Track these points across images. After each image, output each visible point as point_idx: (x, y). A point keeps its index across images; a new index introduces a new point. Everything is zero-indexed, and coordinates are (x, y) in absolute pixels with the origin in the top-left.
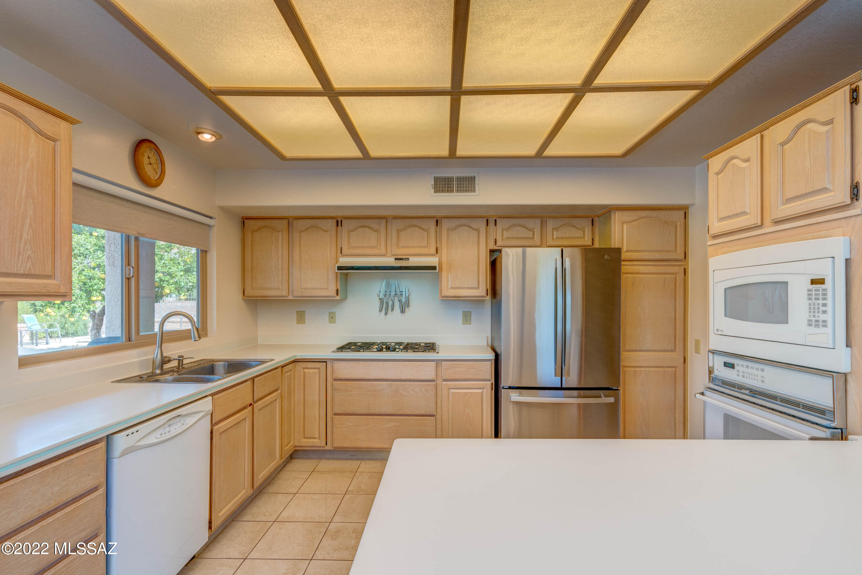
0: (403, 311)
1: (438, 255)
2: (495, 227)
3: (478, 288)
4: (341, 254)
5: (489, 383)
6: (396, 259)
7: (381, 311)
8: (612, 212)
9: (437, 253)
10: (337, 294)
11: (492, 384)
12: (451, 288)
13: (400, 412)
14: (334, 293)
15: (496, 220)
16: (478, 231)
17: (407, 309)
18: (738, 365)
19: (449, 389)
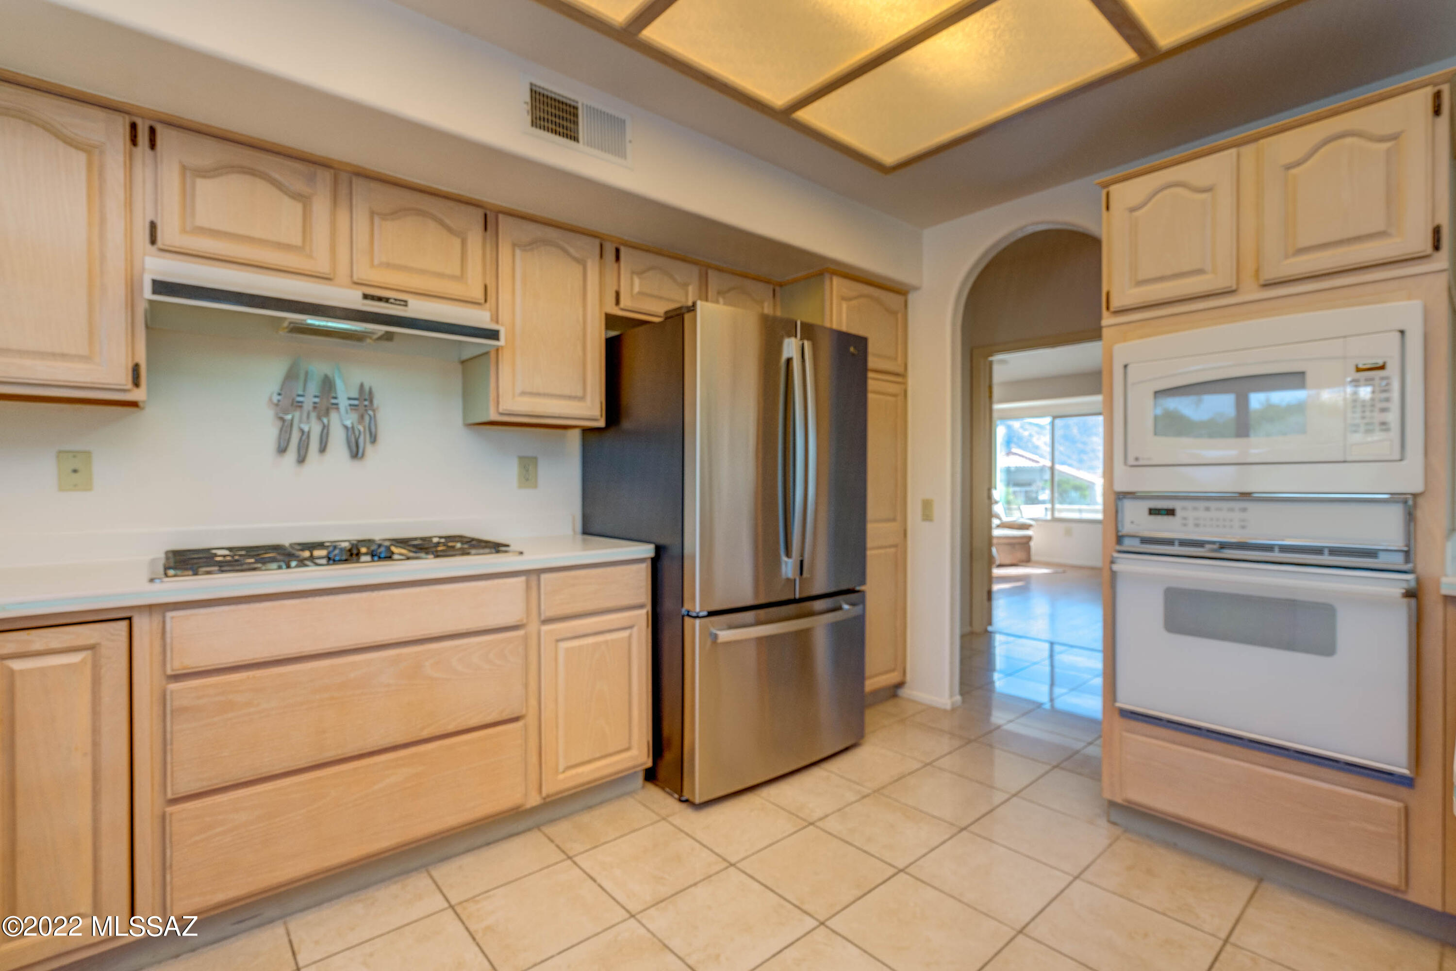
0: (356, 453)
1: (488, 305)
2: (615, 265)
3: (582, 398)
4: (153, 241)
5: (643, 612)
6: (366, 297)
7: (282, 450)
8: (827, 276)
9: (486, 301)
10: (136, 383)
11: (647, 612)
12: (524, 393)
13: (425, 734)
14: (124, 378)
15: (618, 251)
16: (582, 262)
17: (369, 449)
18: (1184, 509)
19: (558, 641)
